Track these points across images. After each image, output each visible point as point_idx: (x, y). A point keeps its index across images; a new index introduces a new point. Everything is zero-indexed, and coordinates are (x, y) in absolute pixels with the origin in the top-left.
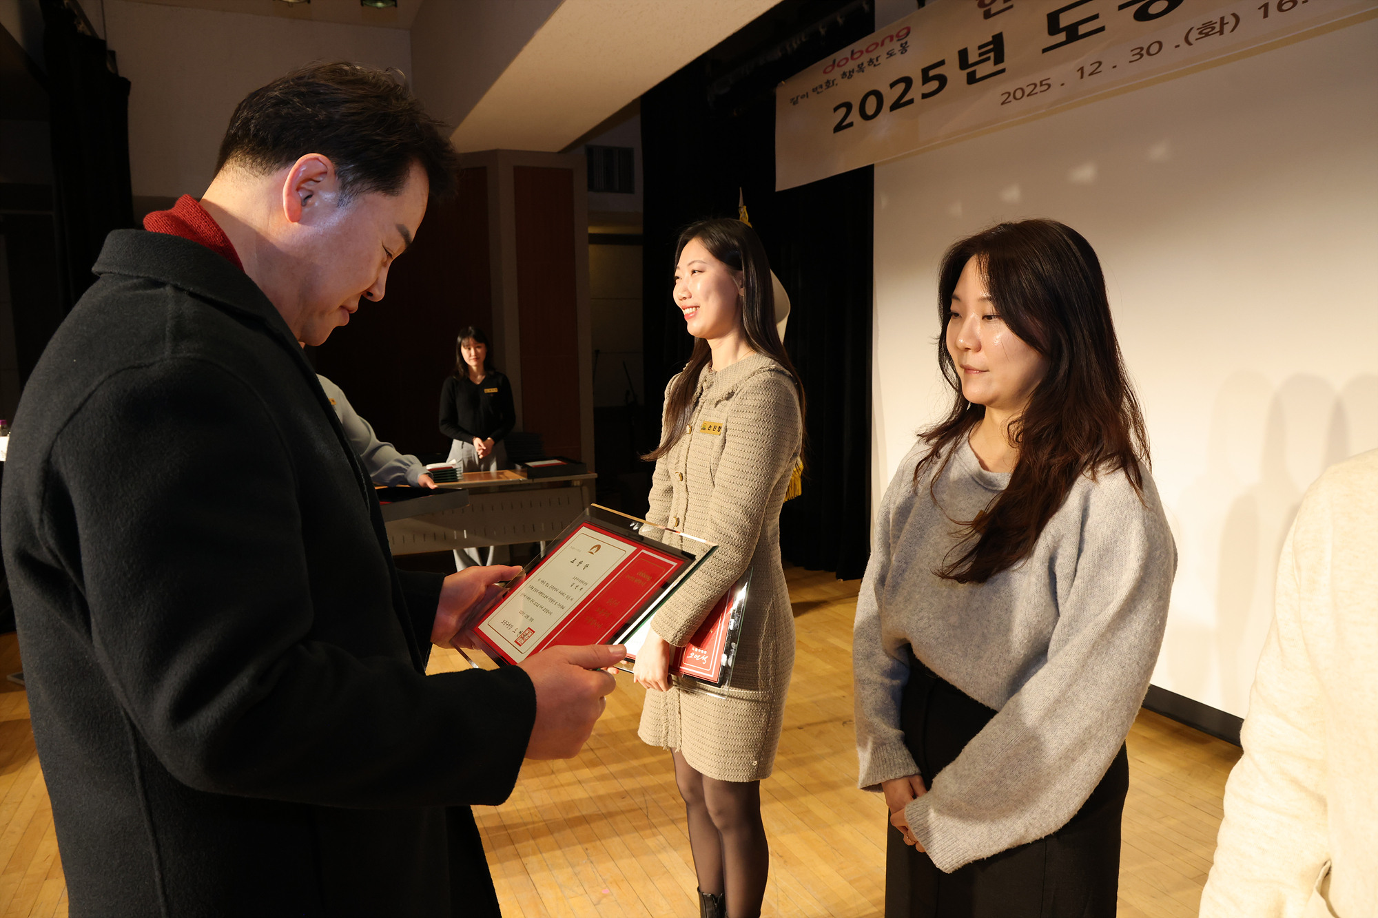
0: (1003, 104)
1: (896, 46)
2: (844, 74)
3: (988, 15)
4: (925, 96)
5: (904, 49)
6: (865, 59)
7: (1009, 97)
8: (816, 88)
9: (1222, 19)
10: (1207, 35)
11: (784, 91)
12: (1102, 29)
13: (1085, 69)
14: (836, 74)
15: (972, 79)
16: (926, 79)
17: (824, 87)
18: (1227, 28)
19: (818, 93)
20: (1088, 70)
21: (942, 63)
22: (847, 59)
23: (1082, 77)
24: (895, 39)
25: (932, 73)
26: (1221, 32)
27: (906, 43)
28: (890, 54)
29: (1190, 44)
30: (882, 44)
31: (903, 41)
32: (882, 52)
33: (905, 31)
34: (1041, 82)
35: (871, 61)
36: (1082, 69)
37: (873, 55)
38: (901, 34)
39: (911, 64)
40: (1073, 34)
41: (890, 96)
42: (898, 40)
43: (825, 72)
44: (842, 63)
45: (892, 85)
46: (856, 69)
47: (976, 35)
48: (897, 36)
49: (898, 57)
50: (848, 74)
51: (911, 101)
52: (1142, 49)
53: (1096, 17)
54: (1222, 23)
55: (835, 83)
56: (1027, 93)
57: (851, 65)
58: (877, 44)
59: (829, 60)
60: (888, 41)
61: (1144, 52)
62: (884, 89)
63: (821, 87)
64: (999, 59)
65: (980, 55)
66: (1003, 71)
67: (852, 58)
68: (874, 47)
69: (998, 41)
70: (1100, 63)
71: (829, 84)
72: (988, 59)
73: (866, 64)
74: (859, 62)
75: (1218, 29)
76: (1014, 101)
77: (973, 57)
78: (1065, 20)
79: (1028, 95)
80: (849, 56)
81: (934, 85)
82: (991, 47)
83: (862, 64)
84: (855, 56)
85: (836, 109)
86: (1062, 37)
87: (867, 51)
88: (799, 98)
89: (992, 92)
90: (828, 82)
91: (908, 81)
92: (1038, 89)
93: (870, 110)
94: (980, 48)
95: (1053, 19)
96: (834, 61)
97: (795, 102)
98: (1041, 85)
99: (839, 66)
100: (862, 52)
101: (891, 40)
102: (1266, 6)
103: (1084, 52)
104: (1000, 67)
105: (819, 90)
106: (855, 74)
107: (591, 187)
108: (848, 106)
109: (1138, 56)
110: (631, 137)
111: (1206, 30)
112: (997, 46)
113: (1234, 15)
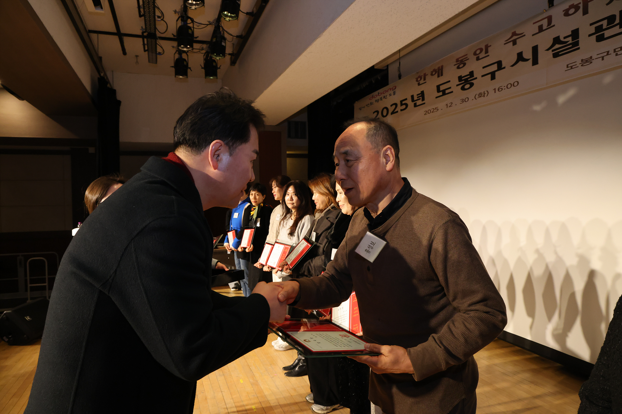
0: (425, 114)
1: (392, 92)
2: (376, 101)
3: (419, 84)
4: (401, 110)
5: (394, 94)
6: (382, 96)
7: (427, 112)
8: (367, 105)
9: (484, 92)
10: (480, 97)
11: (357, 105)
12: (452, 92)
13: (448, 105)
14: (373, 100)
15: (415, 105)
16: (402, 105)
17: (370, 104)
18: (486, 95)
19: (368, 107)
20: (449, 105)
21: (406, 99)
22: (377, 95)
23: (447, 107)
24: (392, 90)
25: (403, 102)
26: (484, 96)
27: (395, 91)
28: (390, 95)
29: (476, 99)
30: (388, 91)
31: (394, 91)
32: (387, 94)
33: (394, 87)
34: (436, 108)
35: (384, 97)
36: (447, 105)
37: (385, 95)
38: (393, 88)
39: (396, 99)
40: (444, 93)
41: (391, 109)
42: (393, 90)
43: (370, 99)
44: (375, 97)
45: (391, 106)
46: (380, 99)
47: (416, 91)
48: (392, 89)
49: (393, 96)
50: (377, 101)
51: (397, 112)
52: (463, 99)
53: (450, 88)
54: (484, 94)
55: (373, 103)
56: (432, 111)
57: (378, 98)
58: (386, 91)
59: (371, 95)
60: (389, 90)
61: (464, 101)
62: (389, 107)
63: (369, 104)
64: (423, 99)
65: (418, 97)
66: (424, 103)
67: (379, 95)
68: (385, 92)
69: (422, 93)
70: (452, 103)
71: (371, 104)
72: (420, 99)
73: (383, 98)
74: (381, 97)
75: (483, 95)
76: (428, 114)
77: (415, 98)
78: (442, 88)
79: (432, 112)
80: (377, 94)
81: (404, 107)
82: (421, 95)
83: (382, 98)
84: (380, 94)
85: (374, 113)
86: (441, 94)
87: (383, 93)
88: (362, 108)
89: (421, 111)
90: (371, 103)
91: (396, 104)
92: (435, 110)
93: (385, 114)
94: (417, 95)
95: (438, 87)
96: (373, 96)
97: (360, 109)
98: (436, 109)
99: (374, 98)
100: (381, 93)
101: (390, 90)
102: (495, 89)
103: (447, 99)
104: (424, 102)
105: (368, 106)
106: (379, 101)
107: (289, 136)
108: (378, 112)
109: (462, 102)
110: (304, 118)
111: (480, 95)
112: (422, 95)
113: (487, 91)
